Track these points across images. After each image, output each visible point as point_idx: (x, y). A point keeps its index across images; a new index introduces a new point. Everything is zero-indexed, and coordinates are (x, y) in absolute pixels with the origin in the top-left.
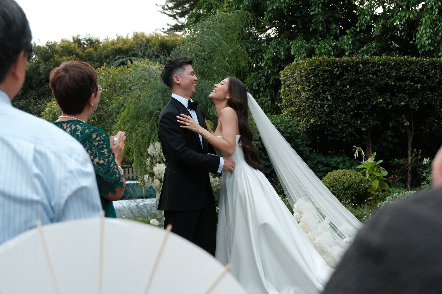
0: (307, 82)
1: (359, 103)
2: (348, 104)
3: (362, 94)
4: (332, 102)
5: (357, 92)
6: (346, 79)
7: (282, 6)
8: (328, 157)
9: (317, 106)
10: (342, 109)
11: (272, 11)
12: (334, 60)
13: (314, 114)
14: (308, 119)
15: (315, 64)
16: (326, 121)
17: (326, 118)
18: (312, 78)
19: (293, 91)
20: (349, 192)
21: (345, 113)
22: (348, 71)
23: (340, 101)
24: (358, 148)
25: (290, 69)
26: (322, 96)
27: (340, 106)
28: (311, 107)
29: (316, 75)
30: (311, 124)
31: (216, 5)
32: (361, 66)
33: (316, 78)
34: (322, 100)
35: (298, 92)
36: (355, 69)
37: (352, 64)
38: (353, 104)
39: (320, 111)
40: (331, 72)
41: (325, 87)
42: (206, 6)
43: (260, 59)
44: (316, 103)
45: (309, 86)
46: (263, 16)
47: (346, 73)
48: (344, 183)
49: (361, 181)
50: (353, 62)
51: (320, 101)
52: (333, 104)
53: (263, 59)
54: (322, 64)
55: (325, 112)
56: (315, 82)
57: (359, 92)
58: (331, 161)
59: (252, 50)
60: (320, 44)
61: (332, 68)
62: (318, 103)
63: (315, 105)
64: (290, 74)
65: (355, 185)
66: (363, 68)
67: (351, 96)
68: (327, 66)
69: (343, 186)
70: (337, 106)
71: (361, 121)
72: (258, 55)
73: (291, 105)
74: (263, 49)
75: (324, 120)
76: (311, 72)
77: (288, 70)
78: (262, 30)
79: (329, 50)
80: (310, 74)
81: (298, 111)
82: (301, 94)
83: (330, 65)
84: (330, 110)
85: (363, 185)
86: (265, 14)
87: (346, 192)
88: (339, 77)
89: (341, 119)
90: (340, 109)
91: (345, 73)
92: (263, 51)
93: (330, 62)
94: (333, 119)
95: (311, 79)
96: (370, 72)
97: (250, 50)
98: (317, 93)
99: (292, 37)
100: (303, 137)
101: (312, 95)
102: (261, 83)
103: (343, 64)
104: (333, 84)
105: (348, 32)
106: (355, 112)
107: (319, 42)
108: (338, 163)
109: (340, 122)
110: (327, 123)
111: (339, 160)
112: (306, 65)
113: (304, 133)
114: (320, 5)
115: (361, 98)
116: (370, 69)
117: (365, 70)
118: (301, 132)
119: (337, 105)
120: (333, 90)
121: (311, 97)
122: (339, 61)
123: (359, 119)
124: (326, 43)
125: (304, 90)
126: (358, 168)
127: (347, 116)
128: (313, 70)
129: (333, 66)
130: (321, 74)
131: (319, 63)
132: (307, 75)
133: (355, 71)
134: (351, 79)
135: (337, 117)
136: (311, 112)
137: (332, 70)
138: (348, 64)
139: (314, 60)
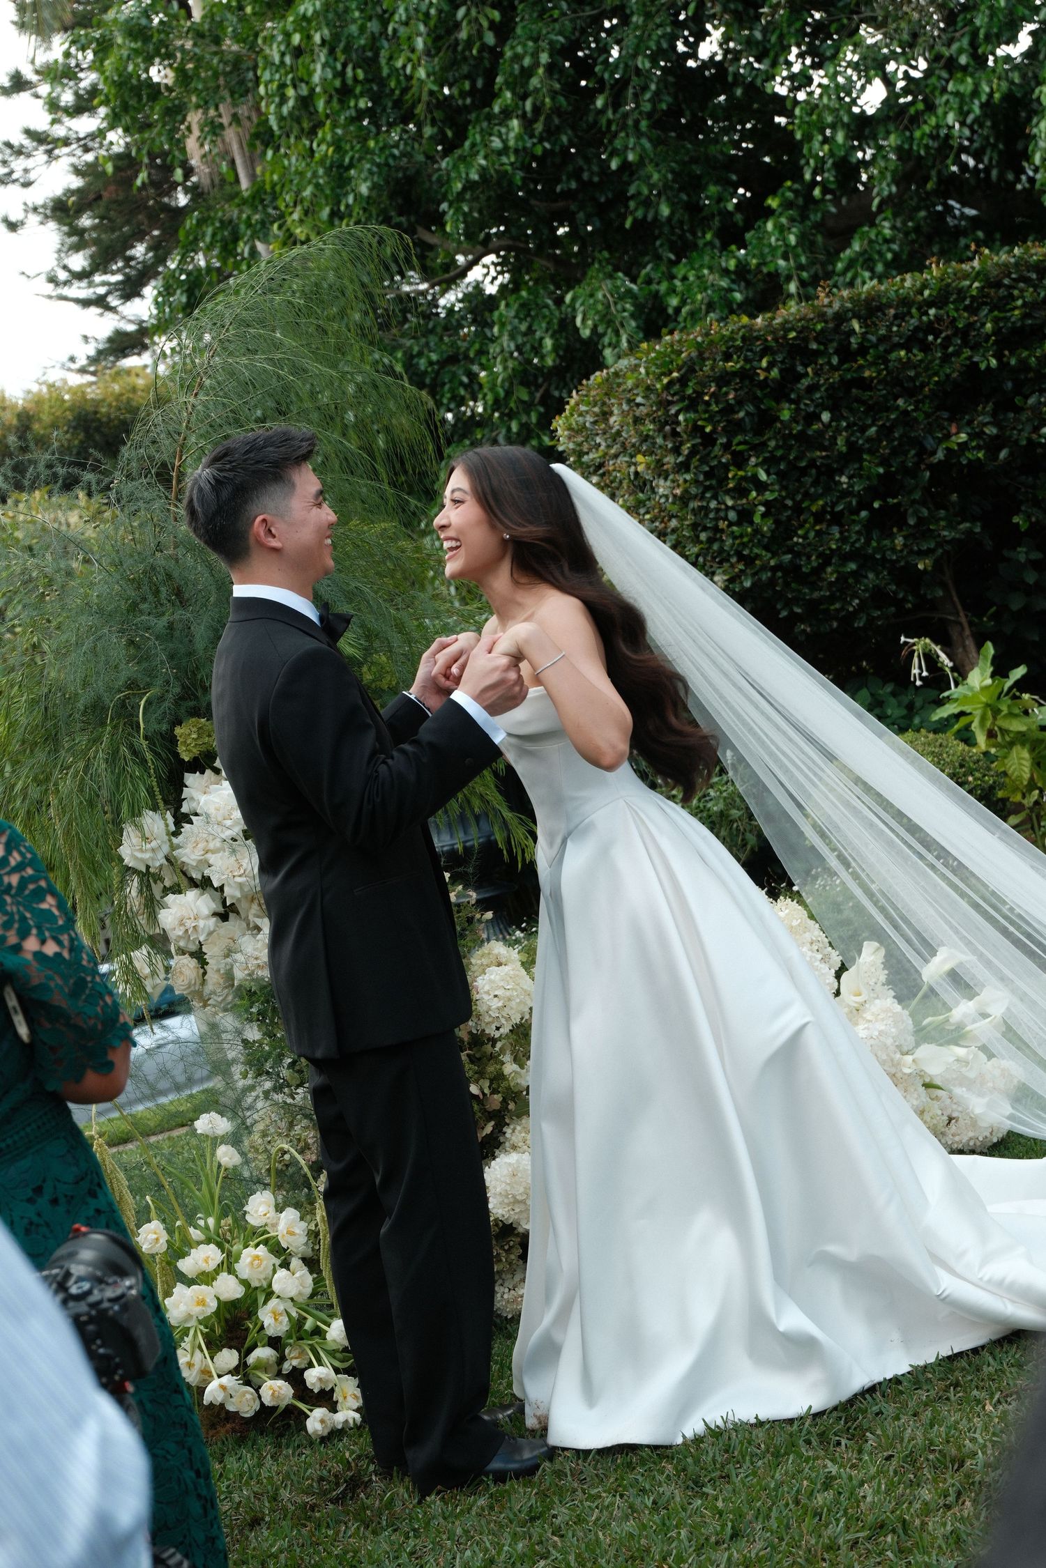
0: (665, 438)
1: (881, 470)
2: (842, 484)
3: (886, 431)
4: (780, 491)
5: (863, 429)
6: (812, 389)
7: (502, 165)
9: (726, 519)
10: (823, 507)
11: (468, 196)
12: (750, 328)
13: (721, 550)
15: (680, 362)
16: (774, 569)
17: (769, 555)
18: (681, 418)
19: (621, 482)
21: (837, 519)
22: (810, 357)
23: (808, 480)
24: (921, 644)
25: (588, 404)
26: (733, 478)
27: (814, 499)
28: (705, 529)
29: (692, 404)
31: (249, 224)
32: (857, 327)
33: (696, 411)
34: (740, 492)
35: (640, 484)
36: (835, 344)
37: (819, 327)
38: (861, 477)
39: (741, 536)
40: (746, 375)
41: (739, 438)
42: (214, 235)
43: (466, 387)
44: (717, 510)
45: (676, 451)
46: (439, 220)
47: (806, 366)
49: (962, 766)
50: (822, 316)
51: (733, 498)
52: (784, 498)
54: (706, 355)
55: (763, 536)
56: (696, 430)
57: (874, 429)
59: (431, 363)
60: (680, 276)
61: (747, 360)
62: (728, 508)
63: (717, 519)
64: (595, 423)
66: (866, 333)
67: (844, 449)
68: (727, 357)
70: (802, 501)
71: (905, 537)
72: (455, 375)
74: (468, 349)
75: (764, 568)
76: (673, 395)
77: (583, 408)
78: (447, 276)
79: (722, 288)
80: (670, 403)
82: (653, 489)
83: (739, 349)
84: (777, 522)
85: (970, 779)
86: (444, 213)
88: (781, 391)
89: (830, 549)
90: (814, 509)
91: (800, 369)
92: (472, 354)
93: (734, 340)
94: (797, 555)
95: (678, 423)
96: (896, 339)
97: (423, 361)
98: (712, 468)
99: (568, 276)
101: (696, 482)
103: (785, 337)
104: (766, 420)
105: (773, 202)
106: (876, 505)
107: (675, 270)
109: (826, 560)
110: (779, 574)
112: (648, 374)
114: (644, 124)
115: (885, 448)
116: (895, 329)
117: (873, 339)
119: (799, 497)
120: (772, 444)
121: (693, 490)
122: (769, 328)
123: (895, 530)
124: (702, 266)
125: (659, 470)
126: (941, 719)
127: (848, 531)
128: (677, 387)
129: (751, 350)
130: (713, 395)
131: (694, 354)
132: (658, 410)
133: (837, 352)
134: (832, 386)
135: (809, 544)
136: (708, 549)
137: (748, 367)
138: (805, 329)
139: (672, 345)
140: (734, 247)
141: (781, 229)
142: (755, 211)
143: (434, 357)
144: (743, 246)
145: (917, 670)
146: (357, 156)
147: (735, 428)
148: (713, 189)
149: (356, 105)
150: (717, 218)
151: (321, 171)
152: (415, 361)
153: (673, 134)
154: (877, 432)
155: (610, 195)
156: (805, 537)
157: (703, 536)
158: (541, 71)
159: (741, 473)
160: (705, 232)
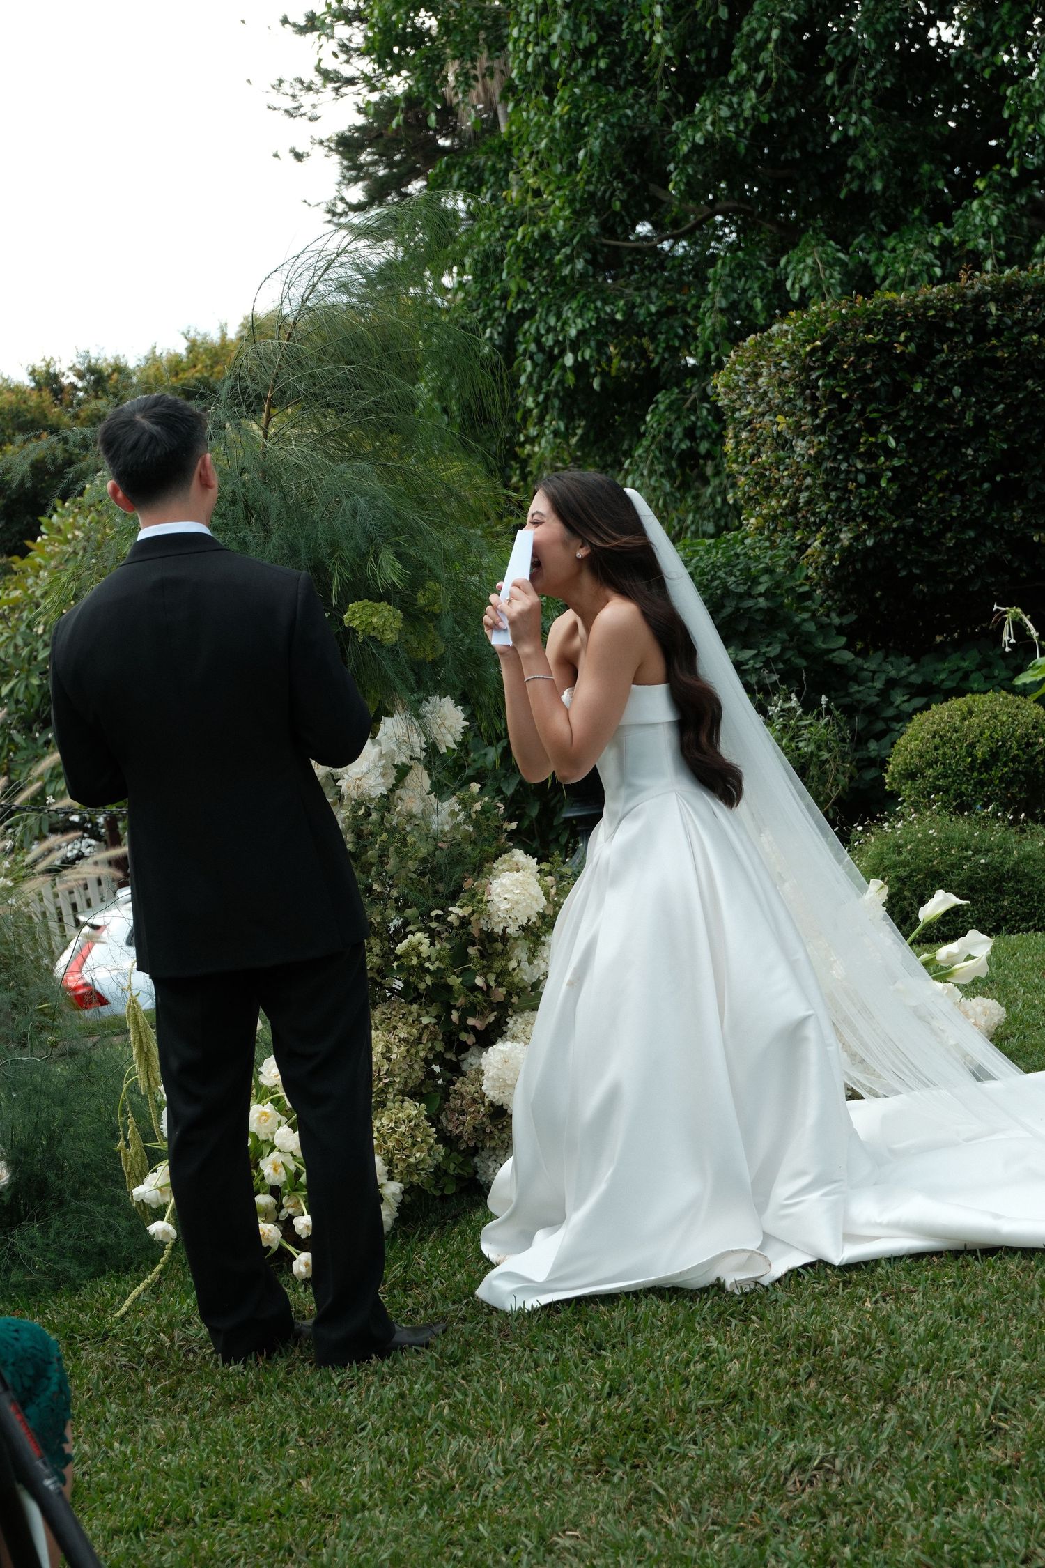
0: (805, 401)
1: (1005, 446)
2: (966, 455)
3: (1012, 410)
4: (907, 459)
5: (992, 406)
6: (947, 364)
7: (729, 131)
8: (926, 659)
9: (855, 480)
10: (948, 476)
11: (695, 158)
12: (892, 304)
13: (848, 510)
14: (832, 534)
15: (823, 331)
16: (896, 531)
17: (893, 518)
18: (820, 383)
19: (765, 440)
20: (996, 773)
21: (960, 488)
22: (947, 335)
23: (935, 450)
24: (1013, 612)
25: (742, 364)
26: (864, 443)
27: (939, 470)
28: (835, 488)
29: (832, 371)
30: (843, 549)
31: (494, 171)
32: (993, 310)
33: (835, 378)
34: (870, 457)
35: (782, 443)
36: (971, 325)
37: (957, 307)
38: (986, 451)
39: (868, 498)
40: (884, 348)
41: (873, 406)
42: (461, 178)
43: (681, 339)
44: (848, 472)
45: (814, 414)
46: (665, 179)
47: (942, 343)
48: (972, 746)
49: (1034, 728)
50: (962, 297)
51: (863, 462)
52: (911, 465)
54: (849, 326)
55: (888, 499)
56: (833, 396)
57: (1002, 406)
58: (936, 672)
59: (650, 314)
60: (889, 248)
61: (886, 334)
62: (858, 471)
63: (846, 480)
64: (746, 382)
65: (1015, 745)
66: (1002, 316)
67: (971, 423)
68: (868, 330)
69: (970, 754)
70: (928, 470)
71: (1024, 511)
72: (671, 327)
73: (767, 492)
74: (686, 303)
75: (888, 529)
76: (814, 362)
77: (738, 368)
80: (813, 369)
81: (793, 508)
82: (792, 446)
83: (880, 322)
84: (902, 487)
85: (1041, 740)
86: (671, 173)
87: (984, 776)
88: (915, 365)
89: (951, 516)
90: (938, 478)
91: (936, 345)
92: (689, 307)
93: (876, 313)
94: (920, 519)
95: (817, 388)
96: (1030, 324)
97: (642, 311)
98: (846, 432)
100: (824, 601)
101: (829, 444)
102: (699, 424)
103: (924, 314)
104: (899, 391)
105: (981, 185)
106: (998, 478)
107: (884, 241)
108: (966, 676)
109: (947, 526)
110: (901, 536)
111: (965, 664)
112: (793, 340)
113: (828, 586)
114: (867, 103)
115: (1010, 425)
116: (1030, 313)
117: (1009, 322)
118: (818, 584)
119: (925, 465)
120: (904, 414)
121: (827, 452)
122: (911, 305)
123: (1015, 503)
124: (909, 239)
125: (799, 432)
126: (1025, 684)
127: (969, 500)
128: (819, 353)
129: (892, 325)
130: (851, 364)
131: (838, 325)
132: (801, 374)
133: (972, 332)
134: (965, 363)
135: (932, 510)
136: (837, 508)
137: (886, 340)
138: (944, 309)
139: (818, 315)
140: (941, 224)
141: (985, 209)
142: (965, 191)
143: (653, 309)
144: (949, 224)
145: (1007, 637)
146: (593, 113)
147: (870, 396)
148: (926, 168)
149: (597, 65)
150: (927, 195)
151: (558, 125)
152: (636, 310)
153: (895, 113)
154: (1004, 409)
155: (832, 166)
156: (928, 503)
157: (833, 495)
158: (771, 46)
159: (872, 439)
160: (914, 207)
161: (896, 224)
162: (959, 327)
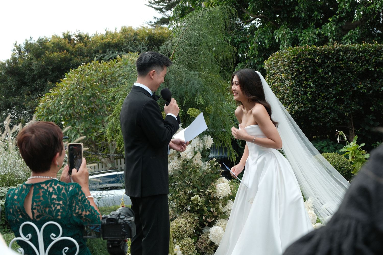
0: (290, 71)
1: (341, 89)
2: (330, 91)
3: (344, 80)
4: (315, 89)
5: (338, 79)
6: (328, 66)
9: (301, 93)
10: (325, 95)
12: (316, 49)
13: (298, 100)
14: (292, 106)
15: (297, 53)
16: (310, 108)
17: (309, 104)
18: (295, 67)
19: (277, 79)
21: (327, 99)
22: (329, 59)
23: (322, 88)
24: (341, 133)
25: (274, 59)
26: (304, 84)
27: (323, 93)
28: (295, 94)
29: (298, 64)
30: (295, 110)
32: (342, 54)
33: (299, 66)
34: (305, 87)
35: (282, 81)
36: (336, 57)
37: (333, 52)
38: (335, 90)
39: (304, 98)
40: (313, 60)
41: (308, 74)
43: (246, 49)
44: (299, 91)
45: (292, 74)
46: (247, 6)
47: (328, 61)
49: (344, 163)
50: (334, 50)
51: (303, 88)
52: (316, 91)
53: (248, 49)
54: (304, 53)
55: (309, 99)
56: (298, 70)
57: (341, 79)
60: (304, 33)
61: (314, 56)
62: (302, 91)
63: (298, 93)
64: (274, 64)
65: (339, 167)
66: (344, 56)
67: (333, 82)
68: (309, 55)
71: (343, 107)
72: (243, 46)
74: (248, 40)
75: (307, 107)
76: (294, 61)
77: (272, 60)
78: (247, 21)
79: (313, 37)
80: (293, 63)
82: (285, 82)
83: (312, 53)
84: (313, 96)
85: (346, 167)
86: (249, 5)
88: (320, 65)
89: (324, 106)
90: (322, 95)
91: (326, 61)
92: (249, 41)
93: (312, 51)
94: (316, 105)
95: (294, 68)
96: (351, 59)
97: (236, 40)
98: (300, 80)
99: (276, 27)
101: (296, 83)
103: (324, 53)
104: (315, 71)
105: (330, 20)
106: (338, 97)
107: (303, 31)
108: (323, 148)
109: (323, 108)
110: (311, 109)
111: (323, 145)
112: (289, 54)
115: (343, 84)
116: (351, 56)
117: (345, 58)
119: (319, 92)
120: (316, 77)
121: (294, 85)
122: (321, 50)
123: (341, 104)
124: (310, 31)
125: (287, 78)
126: (342, 152)
127: (329, 102)
128: (296, 59)
129: (315, 54)
130: (304, 63)
131: (302, 52)
132: (290, 64)
133: (336, 59)
134: (333, 67)
135: (320, 103)
136: (295, 99)
137: (314, 58)
138: (329, 52)
139: (296, 49)
140: (318, 28)
141: (331, 26)
142: (326, 20)
143: (239, 40)
144: (320, 28)
145: (339, 139)
148: (316, 13)
150: (315, 20)
152: (234, 40)
154: (341, 80)
155: (291, 9)
156: (319, 101)
159: (307, 83)
160: (312, 23)
161: (306, 26)
162: (332, 57)
